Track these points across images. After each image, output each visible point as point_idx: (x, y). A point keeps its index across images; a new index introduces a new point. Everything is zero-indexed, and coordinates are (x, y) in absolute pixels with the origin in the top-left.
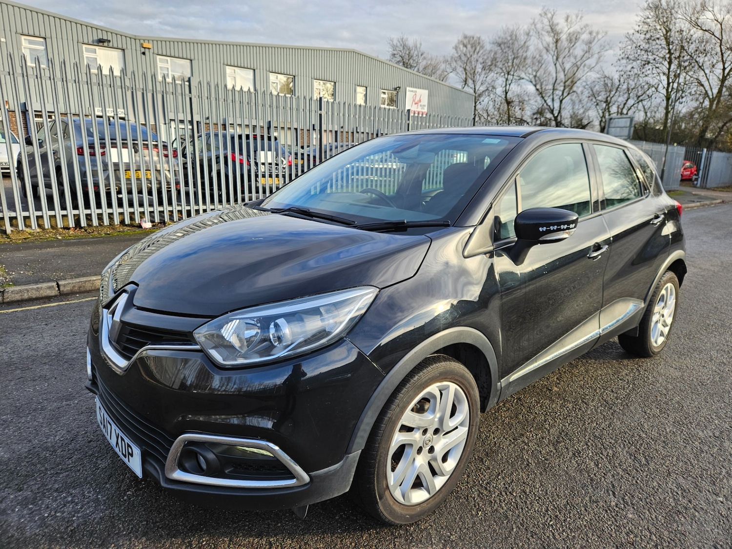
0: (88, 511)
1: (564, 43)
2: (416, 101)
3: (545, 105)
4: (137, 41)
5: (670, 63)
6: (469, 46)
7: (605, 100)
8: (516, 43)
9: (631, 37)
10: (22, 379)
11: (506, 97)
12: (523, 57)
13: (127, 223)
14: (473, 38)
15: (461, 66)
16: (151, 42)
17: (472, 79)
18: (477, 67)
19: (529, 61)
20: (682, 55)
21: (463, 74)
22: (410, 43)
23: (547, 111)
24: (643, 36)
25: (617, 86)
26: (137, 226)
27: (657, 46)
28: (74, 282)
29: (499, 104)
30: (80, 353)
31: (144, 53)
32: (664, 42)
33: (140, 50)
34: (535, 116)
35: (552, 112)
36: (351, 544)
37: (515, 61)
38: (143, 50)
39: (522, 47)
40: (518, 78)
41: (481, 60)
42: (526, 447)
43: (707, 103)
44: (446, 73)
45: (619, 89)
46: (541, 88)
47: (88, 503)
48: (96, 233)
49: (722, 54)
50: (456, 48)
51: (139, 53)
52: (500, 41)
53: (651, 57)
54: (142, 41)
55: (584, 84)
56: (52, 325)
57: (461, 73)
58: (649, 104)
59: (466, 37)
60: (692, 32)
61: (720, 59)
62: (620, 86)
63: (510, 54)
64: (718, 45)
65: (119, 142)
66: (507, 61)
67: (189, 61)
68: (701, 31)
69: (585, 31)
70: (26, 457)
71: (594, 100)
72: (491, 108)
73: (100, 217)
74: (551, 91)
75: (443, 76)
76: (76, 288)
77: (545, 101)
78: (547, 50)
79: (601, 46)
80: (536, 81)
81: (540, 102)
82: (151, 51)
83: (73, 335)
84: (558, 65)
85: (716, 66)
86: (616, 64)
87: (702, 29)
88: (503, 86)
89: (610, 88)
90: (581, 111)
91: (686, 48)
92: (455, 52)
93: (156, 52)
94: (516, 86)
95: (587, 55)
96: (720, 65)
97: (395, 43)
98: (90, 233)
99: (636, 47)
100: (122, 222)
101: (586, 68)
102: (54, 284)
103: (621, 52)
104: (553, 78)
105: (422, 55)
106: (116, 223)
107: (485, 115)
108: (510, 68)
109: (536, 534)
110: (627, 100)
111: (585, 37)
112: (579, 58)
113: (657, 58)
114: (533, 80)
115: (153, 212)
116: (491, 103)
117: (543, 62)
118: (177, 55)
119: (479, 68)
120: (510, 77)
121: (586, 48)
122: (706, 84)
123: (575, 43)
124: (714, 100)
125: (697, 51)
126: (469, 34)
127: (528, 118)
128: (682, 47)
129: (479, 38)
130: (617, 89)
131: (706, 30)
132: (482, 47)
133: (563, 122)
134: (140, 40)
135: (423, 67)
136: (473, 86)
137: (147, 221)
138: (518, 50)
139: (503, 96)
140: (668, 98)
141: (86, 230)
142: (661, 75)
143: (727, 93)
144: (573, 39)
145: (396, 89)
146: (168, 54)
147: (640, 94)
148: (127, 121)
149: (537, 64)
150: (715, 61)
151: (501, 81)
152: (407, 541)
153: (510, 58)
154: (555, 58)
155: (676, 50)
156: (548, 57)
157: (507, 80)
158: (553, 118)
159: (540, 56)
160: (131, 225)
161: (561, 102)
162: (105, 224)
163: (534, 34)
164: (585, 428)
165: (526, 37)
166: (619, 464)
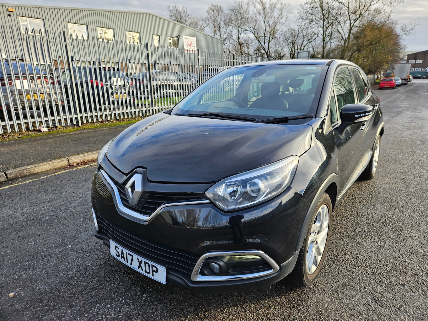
0: (126, 311)
1: (268, 10)
2: (190, 44)
3: (260, 45)
5: (324, 21)
6: (215, 11)
7: (292, 42)
8: (242, 9)
9: (303, 6)
10: (21, 238)
11: (239, 41)
12: (246, 18)
13: (31, 129)
14: (217, 6)
15: (212, 23)
16: (14, 7)
17: (218, 31)
18: (221, 23)
19: (250, 20)
20: (329, 16)
21: (213, 27)
22: (180, 8)
23: (262, 49)
24: (309, 6)
25: (297, 34)
26: (38, 131)
27: (316, 12)
28: (16, 171)
29: (235, 45)
30: (50, 216)
31: (9, 15)
32: (320, 9)
34: (256, 52)
35: (264, 49)
36: (286, 301)
37: (242, 20)
38: (9, 13)
39: (245, 12)
40: (244, 30)
41: (223, 19)
42: (341, 234)
43: (343, 42)
44: (203, 27)
45: (299, 36)
46: (258, 36)
47: (122, 306)
48: (10, 137)
49: (349, 16)
50: (208, 12)
51: (6, 15)
52: (233, 8)
53: (314, 18)
54: (7, 7)
55: (281, 33)
56: (17, 200)
57: (212, 27)
58: (314, 44)
59: (213, 6)
60: (333, 4)
61: (348, 18)
62: (299, 34)
63: (239, 16)
64: (347, 11)
65: (21, 76)
66: (238, 20)
67: (42, 20)
68: (338, 3)
69: (278, 3)
70: (62, 286)
71: (287, 42)
72: (231, 48)
73: (12, 126)
74: (263, 37)
75: (202, 29)
76: (18, 175)
77: (260, 43)
78: (259, 14)
79: (287, 11)
80: (255, 32)
81: (258, 44)
82: (15, 13)
83: (37, 205)
84: (265, 22)
85: (346, 22)
86: (296, 22)
87: (338, 2)
88: (237, 34)
89: (294, 35)
90: (280, 49)
91: (331, 12)
92: (208, 14)
93: (18, 14)
94: (244, 35)
95: (280, 16)
96: (348, 22)
97: (171, 9)
98: (6, 138)
99: (306, 12)
100: (27, 129)
101: (280, 24)
102: (3, 173)
103: (298, 15)
104: (264, 30)
105: (188, 16)
106: (24, 130)
107: (228, 52)
108: (240, 24)
109: (372, 278)
110: (303, 42)
111: (279, 6)
112: (276, 19)
113: (317, 18)
114: (253, 31)
115: (48, 121)
116: (231, 45)
117: (257, 20)
118: (33, 16)
119: (222, 24)
120: (240, 29)
121: (279, 13)
122: (342, 32)
123: (274, 10)
124: (346, 41)
125: (337, 13)
126: (215, 4)
127: (252, 53)
128: (329, 12)
129: (221, 7)
130: (298, 36)
131: (340, 3)
132: (222, 12)
133: (271, 55)
134: (5, 6)
135: (189, 23)
136: (219, 35)
137: (44, 127)
138: (243, 14)
139: (237, 41)
140: (324, 40)
141: (3, 136)
142: (320, 27)
143: (353, 37)
144: (273, 7)
145: (177, 37)
146: (27, 16)
147: (309, 38)
148: (25, 62)
149: (254, 21)
150: (346, 20)
151: (235, 31)
152: (313, 294)
153: (239, 18)
154: (264, 18)
155: (326, 13)
156: (260, 17)
157: (238, 31)
158: (265, 53)
159: (256, 17)
160: (34, 130)
161: (269, 43)
162: (16, 131)
163: (251, 4)
164: (363, 220)
165: (247, 6)
166: (388, 236)
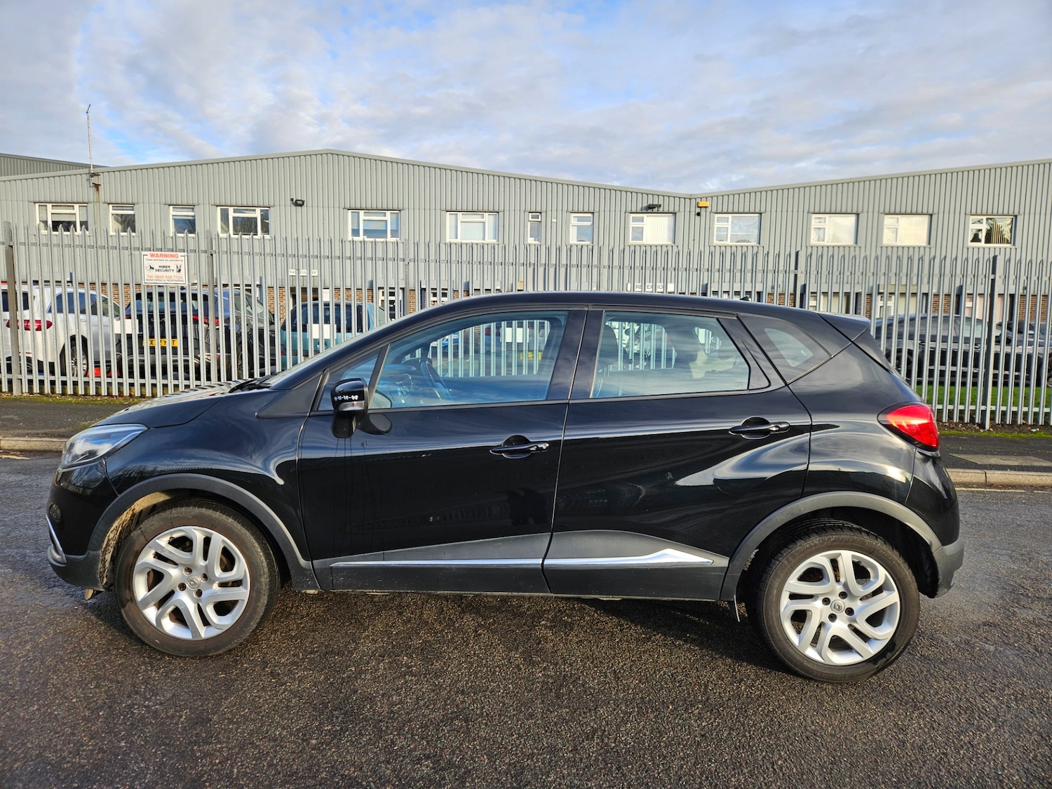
4: (693, 201)
16: (709, 199)
31: (699, 214)
33: (694, 210)
38: (698, 210)
51: (693, 214)
54: (698, 200)
67: (757, 215)
82: (709, 210)
93: (714, 210)
118: (741, 210)
134: (696, 199)
146: (729, 211)
